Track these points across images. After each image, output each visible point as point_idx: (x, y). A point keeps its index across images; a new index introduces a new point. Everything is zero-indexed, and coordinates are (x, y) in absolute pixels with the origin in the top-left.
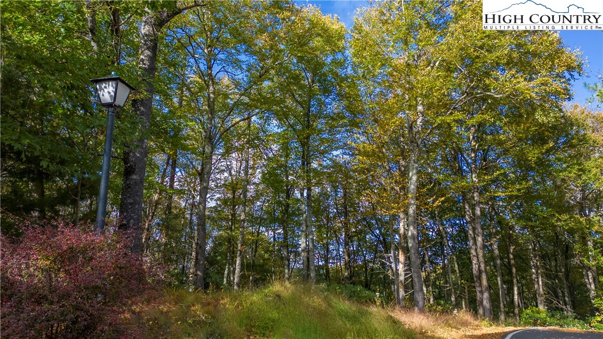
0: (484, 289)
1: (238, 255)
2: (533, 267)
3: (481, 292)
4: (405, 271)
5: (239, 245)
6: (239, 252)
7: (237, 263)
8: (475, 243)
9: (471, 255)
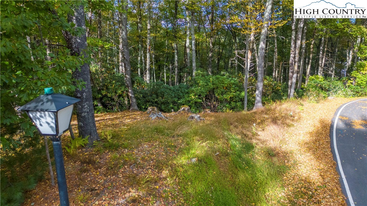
0: (294, 71)
1: (148, 52)
2: (321, 50)
3: (293, 73)
4: (251, 63)
5: (148, 46)
6: (148, 50)
7: (148, 56)
8: (295, 43)
9: (291, 50)
